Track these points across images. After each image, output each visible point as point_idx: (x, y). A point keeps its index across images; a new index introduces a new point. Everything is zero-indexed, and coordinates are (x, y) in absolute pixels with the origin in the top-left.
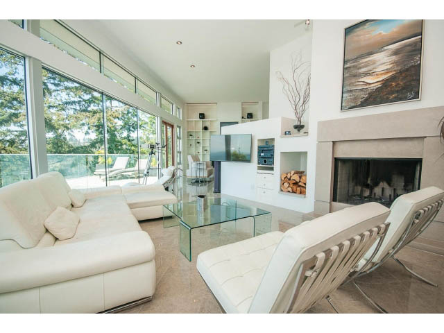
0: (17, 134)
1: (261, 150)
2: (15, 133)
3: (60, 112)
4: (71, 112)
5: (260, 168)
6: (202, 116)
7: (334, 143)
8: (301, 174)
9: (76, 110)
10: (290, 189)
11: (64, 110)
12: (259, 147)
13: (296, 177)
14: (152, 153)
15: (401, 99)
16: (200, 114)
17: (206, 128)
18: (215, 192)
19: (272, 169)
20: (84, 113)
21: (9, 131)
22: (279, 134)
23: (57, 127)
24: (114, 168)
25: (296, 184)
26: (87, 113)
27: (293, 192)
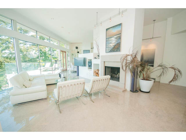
0: (9, 54)
1: (89, 63)
2: (8, 53)
3: (24, 46)
4: (28, 46)
5: (88, 68)
6: (77, 48)
7: (104, 62)
8: (98, 70)
9: (30, 44)
10: (96, 75)
11: (26, 45)
12: (88, 62)
13: (97, 71)
14: (56, 63)
15: (117, 51)
16: (76, 47)
17: (78, 52)
18: (77, 76)
19: (91, 69)
20: (33, 46)
21: (5, 53)
22: (93, 58)
23: (23, 52)
24: (45, 67)
25: (97, 73)
26: (35, 46)
27: (97, 76)
